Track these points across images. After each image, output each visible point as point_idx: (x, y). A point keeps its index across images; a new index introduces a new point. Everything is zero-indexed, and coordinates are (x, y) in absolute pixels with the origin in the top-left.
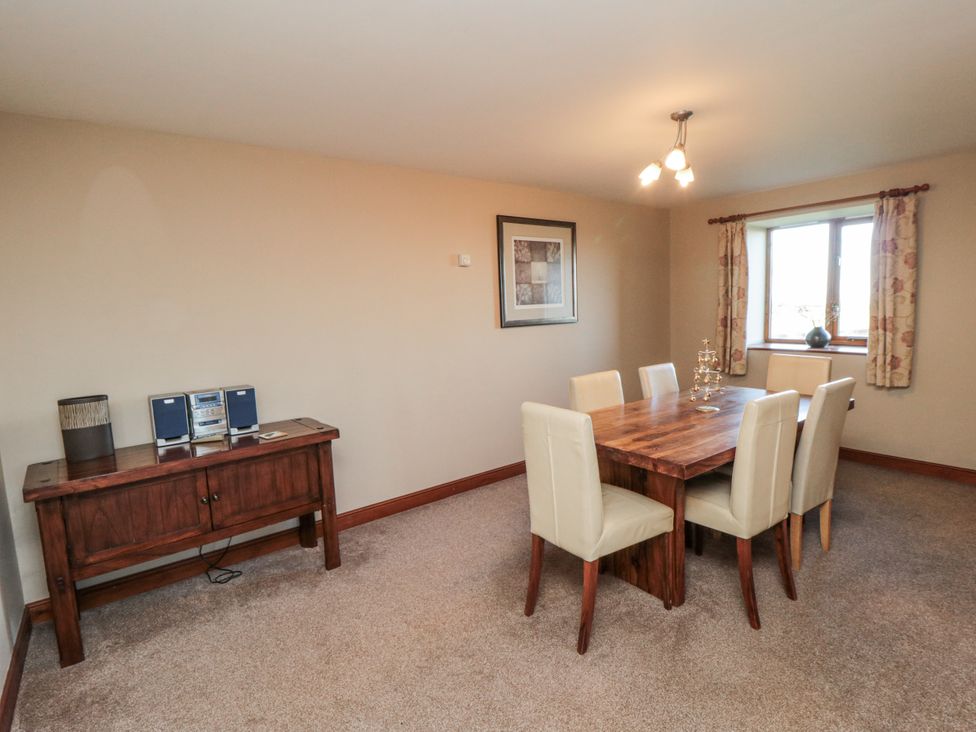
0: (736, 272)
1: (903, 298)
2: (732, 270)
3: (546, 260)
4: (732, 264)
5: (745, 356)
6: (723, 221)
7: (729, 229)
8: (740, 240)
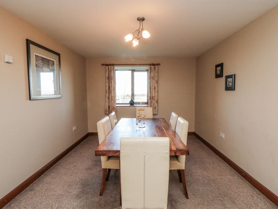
0: (112, 82)
1: (156, 91)
2: (111, 81)
3: (49, 68)
4: (111, 79)
5: (115, 109)
6: (107, 65)
7: (109, 68)
8: (113, 72)
